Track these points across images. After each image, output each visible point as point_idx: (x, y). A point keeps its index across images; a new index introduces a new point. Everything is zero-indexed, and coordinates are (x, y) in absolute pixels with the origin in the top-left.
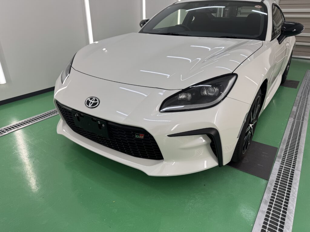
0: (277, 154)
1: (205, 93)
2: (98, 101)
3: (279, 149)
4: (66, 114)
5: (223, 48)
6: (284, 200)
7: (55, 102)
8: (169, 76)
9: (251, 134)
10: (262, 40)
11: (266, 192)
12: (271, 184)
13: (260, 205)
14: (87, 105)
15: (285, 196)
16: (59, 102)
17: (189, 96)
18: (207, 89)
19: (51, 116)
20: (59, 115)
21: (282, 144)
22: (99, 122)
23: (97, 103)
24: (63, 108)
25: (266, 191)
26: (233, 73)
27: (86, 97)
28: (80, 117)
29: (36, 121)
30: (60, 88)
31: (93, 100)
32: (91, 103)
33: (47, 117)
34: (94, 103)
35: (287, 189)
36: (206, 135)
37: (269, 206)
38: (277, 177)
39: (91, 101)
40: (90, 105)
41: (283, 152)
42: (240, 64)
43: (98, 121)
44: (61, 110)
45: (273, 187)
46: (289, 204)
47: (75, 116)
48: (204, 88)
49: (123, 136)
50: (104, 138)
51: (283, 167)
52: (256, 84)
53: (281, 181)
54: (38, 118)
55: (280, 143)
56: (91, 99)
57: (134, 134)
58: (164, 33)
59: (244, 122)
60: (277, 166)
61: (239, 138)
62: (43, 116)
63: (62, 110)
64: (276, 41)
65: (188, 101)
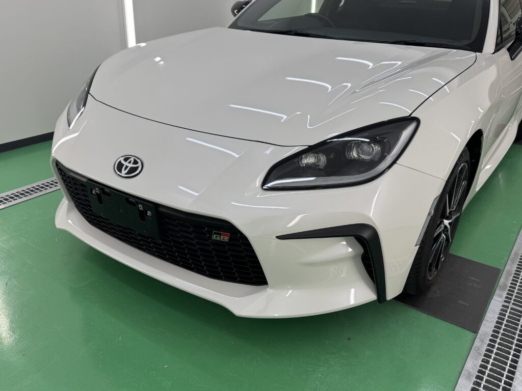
0: (497, 282)
1: (354, 154)
2: (139, 164)
3: (504, 272)
4: (76, 189)
5: (400, 63)
6: (506, 373)
7: (53, 162)
8: (285, 117)
9: (447, 240)
10: (475, 51)
11: (470, 355)
12: (482, 341)
13: (458, 381)
14: (118, 170)
15: (508, 364)
16: (61, 164)
17: (323, 159)
18: (358, 147)
19: (44, 192)
20: (62, 189)
21: (509, 262)
22: (140, 206)
23: (137, 168)
24: (68, 177)
25: (471, 353)
26: (412, 116)
27: (118, 157)
28: (103, 196)
29: (14, 202)
30: (64, 136)
31: (130, 163)
32: (127, 167)
33: (37, 195)
34: (131, 168)
35: (512, 352)
36: (353, 238)
37: (474, 384)
38: (495, 327)
39: (126, 164)
40: (124, 172)
41: (512, 278)
42: (428, 97)
43: (138, 203)
44: (65, 181)
45: (485, 347)
46: (514, 380)
47: (93, 193)
48: (353, 144)
49: (186, 234)
50: (150, 240)
51: (507, 307)
52: (459, 139)
53: (503, 334)
54: (17, 196)
55: (506, 259)
56: (126, 160)
57: (211, 234)
58: (280, 29)
59: (429, 214)
60: (496, 304)
61: (419, 246)
62: (27, 192)
63: (68, 180)
64: (504, 53)
65: (320, 170)
